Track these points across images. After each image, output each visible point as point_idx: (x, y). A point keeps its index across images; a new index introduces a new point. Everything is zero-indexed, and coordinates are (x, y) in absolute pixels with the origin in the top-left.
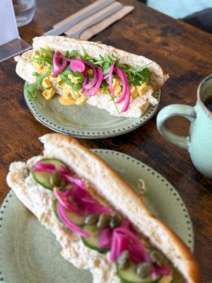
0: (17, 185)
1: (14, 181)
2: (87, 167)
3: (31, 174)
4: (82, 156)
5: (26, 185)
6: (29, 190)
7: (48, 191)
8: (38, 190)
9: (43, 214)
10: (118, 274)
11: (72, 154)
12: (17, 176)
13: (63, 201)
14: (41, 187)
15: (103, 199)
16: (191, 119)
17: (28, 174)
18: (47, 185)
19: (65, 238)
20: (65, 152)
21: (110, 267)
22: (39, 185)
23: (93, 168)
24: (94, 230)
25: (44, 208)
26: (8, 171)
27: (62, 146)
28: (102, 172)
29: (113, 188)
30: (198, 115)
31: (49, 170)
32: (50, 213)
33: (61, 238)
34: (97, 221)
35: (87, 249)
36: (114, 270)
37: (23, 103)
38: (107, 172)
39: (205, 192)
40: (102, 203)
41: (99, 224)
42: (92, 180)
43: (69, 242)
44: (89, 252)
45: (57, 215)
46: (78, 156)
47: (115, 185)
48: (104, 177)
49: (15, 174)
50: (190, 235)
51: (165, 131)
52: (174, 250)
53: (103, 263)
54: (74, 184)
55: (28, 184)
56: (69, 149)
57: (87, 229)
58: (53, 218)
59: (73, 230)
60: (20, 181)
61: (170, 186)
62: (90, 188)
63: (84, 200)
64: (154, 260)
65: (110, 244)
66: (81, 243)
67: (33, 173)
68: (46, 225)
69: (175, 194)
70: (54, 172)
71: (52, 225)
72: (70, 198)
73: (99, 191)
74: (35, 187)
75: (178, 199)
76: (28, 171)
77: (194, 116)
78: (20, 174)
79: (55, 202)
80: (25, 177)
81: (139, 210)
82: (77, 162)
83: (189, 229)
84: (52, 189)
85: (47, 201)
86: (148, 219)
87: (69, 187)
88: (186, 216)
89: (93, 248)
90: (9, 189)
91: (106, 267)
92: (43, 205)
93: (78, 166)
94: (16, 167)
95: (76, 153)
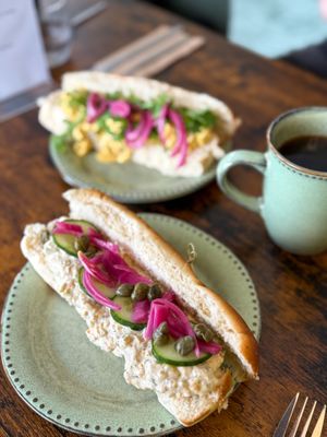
0: (34, 252)
1: (30, 247)
2: (123, 228)
3: (51, 238)
4: (116, 215)
5: (44, 251)
6: (49, 258)
7: (72, 258)
8: (60, 257)
9: (65, 285)
10: (153, 352)
11: (104, 213)
12: (34, 241)
13: (90, 267)
14: (63, 253)
15: (143, 268)
16: (260, 169)
17: (48, 238)
18: (71, 250)
19: (91, 313)
20: (94, 210)
21: (146, 345)
22: (61, 250)
23: (130, 230)
24: (127, 303)
25: (66, 277)
26: (22, 235)
27: (91, 203)
28: (141, 234)
29: (153, 252)
30: (269, 164)
31: (73, 232)
32: (73, 284)
33: (87, 314)
34: (131, 291)
35: (117, 325)
36: (150, 348)
37: (50, 162)
38: (147, 234)
39: (283, 270)
40: (141, 273)
41: (133, 296)
42: (128, 243)
43: (96, 318)
44: (119, 328)
45: (81, 285)
46: (111, 215)
47: (155, 248)
48: (143, 239)
49: (32, 239)
50: (255, 317)
51: (227, 186)
52: (225, 323)
53: (136, 340)
54: (106, 249)
55: (48, 249)
56: (100, 207)
57: (118, 301)
58: (77, 290)
59: (101, 302)
60: (38, 248)
61: (239, 264)
62: (126, 255)
63: (116, 267)
64: (198, 333)
65: (146, 318)
66: (111, 319)
67: (53, 235)
68: (68, 298)
69: (240, 268)
70: (80, 235)
71: (76, 299)
72: (100, 266)
73: (137, 259)
74: (57, 253)
75: (243, 274)
76: (48, 234)
77: (264, 164)
78: (38, 239)
79: (81, 270)
80: (44, 242)
81: (184, 277)
82: (109, 223)
83: (255, 309)
84: (76, 256)
85: (70, 269)
86: (195, 287)
87: (99, 254)
88: (252, 294)
89: (125, 323)
90: (25, 261)
91: (140, 346)
92: (66, 274)
93: (111, 227)
94: (33, 230)
95: (109, 212)
